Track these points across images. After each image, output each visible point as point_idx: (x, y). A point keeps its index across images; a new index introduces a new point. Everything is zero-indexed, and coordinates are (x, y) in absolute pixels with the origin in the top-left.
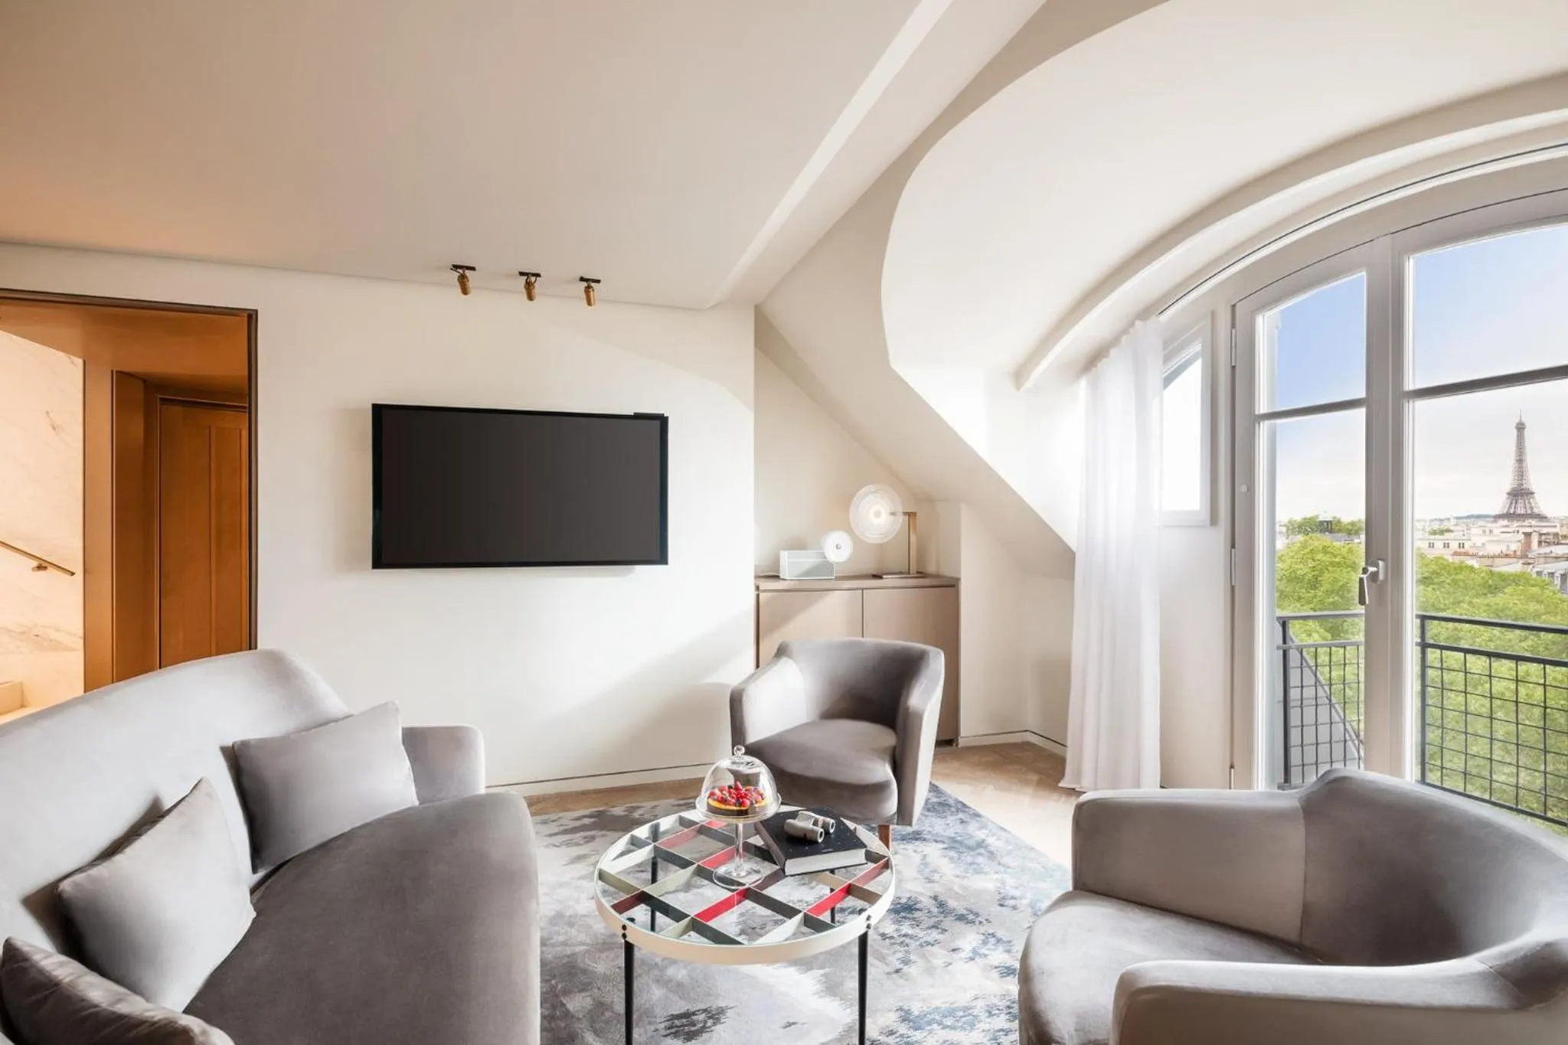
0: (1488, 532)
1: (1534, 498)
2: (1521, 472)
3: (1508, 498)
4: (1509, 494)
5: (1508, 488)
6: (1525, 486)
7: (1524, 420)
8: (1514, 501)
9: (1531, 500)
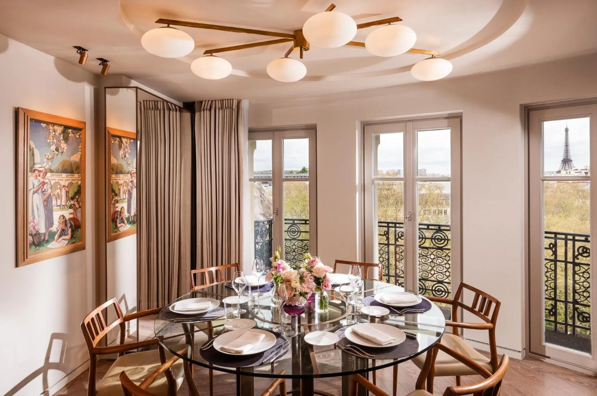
0: (568, 173)
1: (572, 163)
2: (567, 151)
3: (562, 163)
4: (562, 161)
5: (562, 158)
6: (568, 158)
7: (568, 127)
8: (564, 165)
9: (571, 164)
